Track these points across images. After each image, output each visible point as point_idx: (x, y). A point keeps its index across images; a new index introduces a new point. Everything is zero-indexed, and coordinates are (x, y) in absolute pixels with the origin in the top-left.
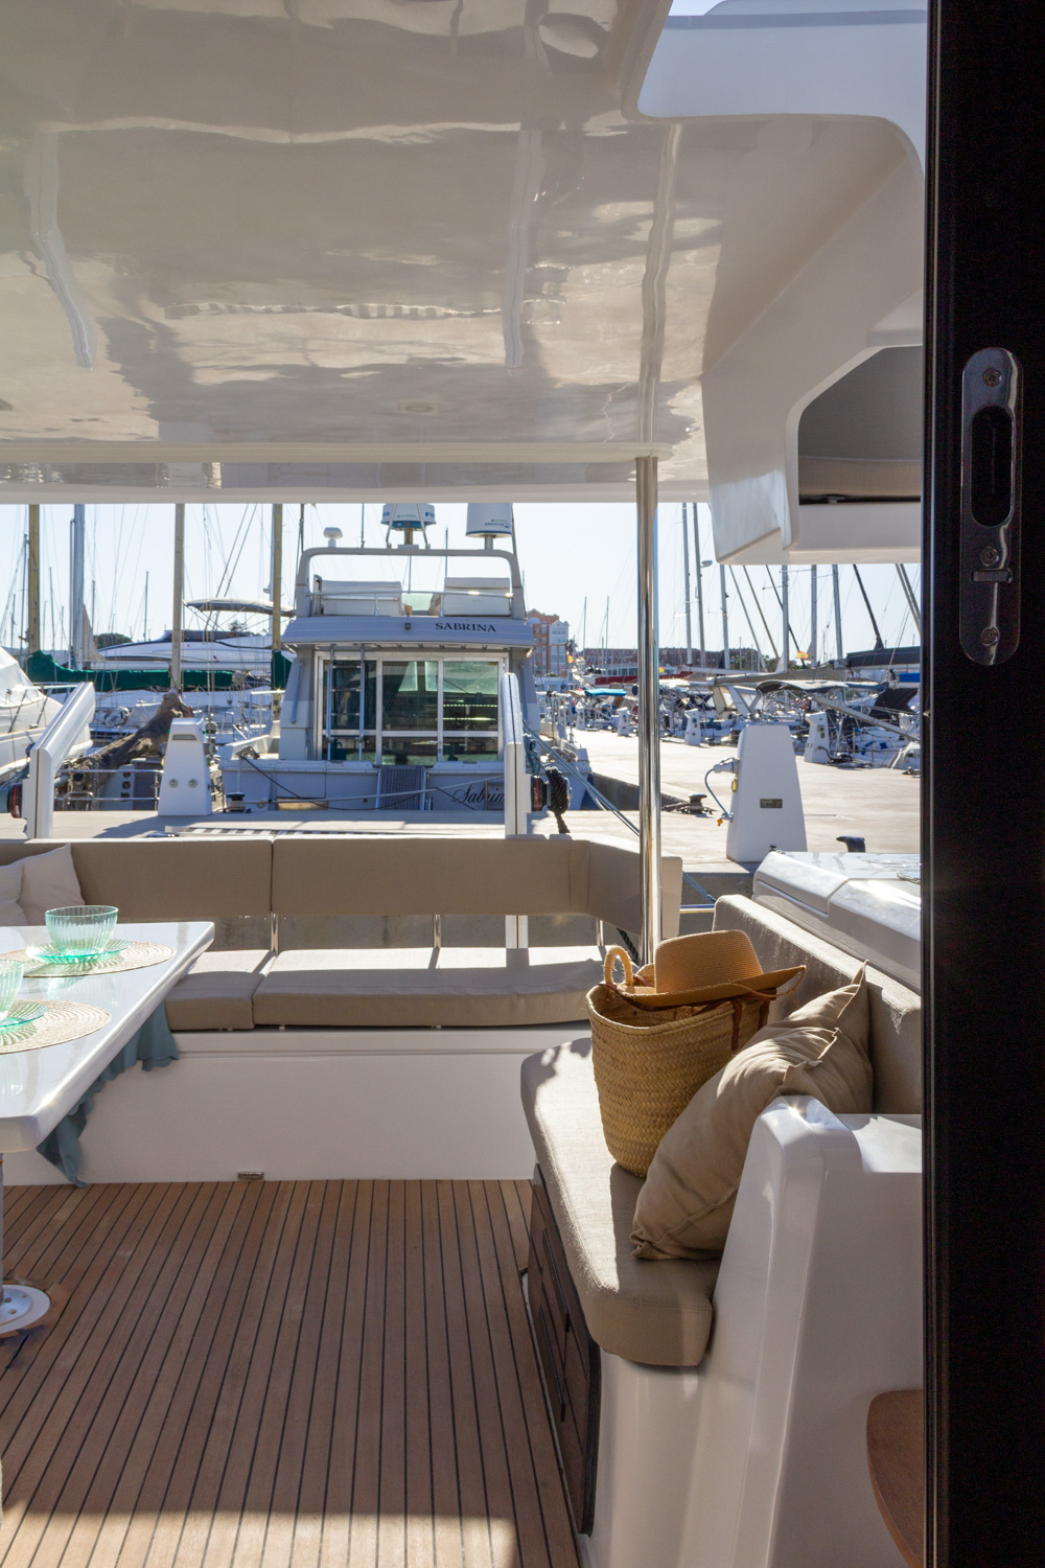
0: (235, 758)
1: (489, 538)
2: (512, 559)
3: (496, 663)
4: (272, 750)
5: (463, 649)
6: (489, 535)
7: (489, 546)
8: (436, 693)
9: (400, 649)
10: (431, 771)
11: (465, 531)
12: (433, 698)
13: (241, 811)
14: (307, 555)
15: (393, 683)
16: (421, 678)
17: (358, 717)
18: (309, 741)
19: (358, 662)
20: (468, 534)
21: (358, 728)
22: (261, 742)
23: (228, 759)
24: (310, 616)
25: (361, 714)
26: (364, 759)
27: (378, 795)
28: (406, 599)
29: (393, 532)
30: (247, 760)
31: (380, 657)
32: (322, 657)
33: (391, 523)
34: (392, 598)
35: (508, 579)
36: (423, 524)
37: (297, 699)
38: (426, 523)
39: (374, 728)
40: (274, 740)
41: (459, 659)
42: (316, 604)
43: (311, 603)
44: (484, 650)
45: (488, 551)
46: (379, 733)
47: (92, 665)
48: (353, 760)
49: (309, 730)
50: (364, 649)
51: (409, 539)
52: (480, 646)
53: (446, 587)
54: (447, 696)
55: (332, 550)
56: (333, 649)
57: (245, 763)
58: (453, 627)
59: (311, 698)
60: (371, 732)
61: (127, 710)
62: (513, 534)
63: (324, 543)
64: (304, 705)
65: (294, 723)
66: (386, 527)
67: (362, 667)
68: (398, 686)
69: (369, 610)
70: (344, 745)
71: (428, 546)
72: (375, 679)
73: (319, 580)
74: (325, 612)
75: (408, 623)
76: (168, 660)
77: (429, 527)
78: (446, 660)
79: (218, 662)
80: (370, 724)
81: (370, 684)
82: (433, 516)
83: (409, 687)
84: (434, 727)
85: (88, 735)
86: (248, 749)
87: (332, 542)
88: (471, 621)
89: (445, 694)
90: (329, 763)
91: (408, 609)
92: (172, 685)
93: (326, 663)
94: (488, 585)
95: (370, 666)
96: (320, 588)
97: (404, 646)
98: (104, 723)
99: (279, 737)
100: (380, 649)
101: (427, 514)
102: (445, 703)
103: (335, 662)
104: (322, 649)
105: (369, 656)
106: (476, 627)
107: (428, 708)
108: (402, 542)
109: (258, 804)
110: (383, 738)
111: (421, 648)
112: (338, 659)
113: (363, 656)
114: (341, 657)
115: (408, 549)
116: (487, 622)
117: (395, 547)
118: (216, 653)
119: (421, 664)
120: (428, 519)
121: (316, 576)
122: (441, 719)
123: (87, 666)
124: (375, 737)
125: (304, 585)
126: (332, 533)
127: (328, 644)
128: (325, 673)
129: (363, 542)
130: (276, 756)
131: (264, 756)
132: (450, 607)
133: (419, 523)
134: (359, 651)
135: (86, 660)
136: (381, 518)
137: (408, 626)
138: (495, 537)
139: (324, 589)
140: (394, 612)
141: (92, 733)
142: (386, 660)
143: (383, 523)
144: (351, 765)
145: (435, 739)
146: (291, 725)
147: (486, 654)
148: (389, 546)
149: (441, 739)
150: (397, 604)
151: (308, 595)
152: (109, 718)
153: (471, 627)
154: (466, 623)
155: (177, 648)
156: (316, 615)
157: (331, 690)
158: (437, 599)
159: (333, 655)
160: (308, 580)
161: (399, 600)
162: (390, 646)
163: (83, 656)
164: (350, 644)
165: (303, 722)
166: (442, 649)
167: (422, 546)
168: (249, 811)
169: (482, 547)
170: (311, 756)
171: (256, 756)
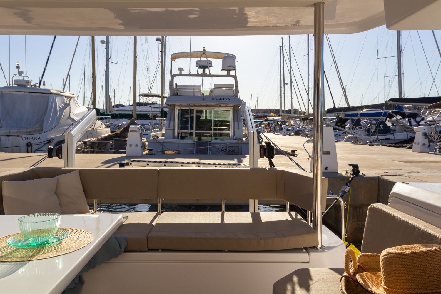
0: (151, 138)
1: (228, 71)
2: (235, 77)
3: (230, 110)
4: (162, 136)
5: (220, 106)
6: (229, 70)
7: (228, 74)
8: (212, 120)
9: (201, 106)
10: (210, 143)
11: (221, 69)
12: (210, 121)
13: (151, 154)
14: (173, 77)
15: (198, 117)
16: (206, 115)
17: (188, 126)
18: (174, 133)
19: (188, 110)
20: (222, 70)
21: (188, 130)
22: (160, 134)
23: (150, 139)
24: (174, 95)
25: (189, 126)
26: (190, 139)
27: (195, 148)
28: (203, 91)
29: (199, 69)
30: (155, 139)
31: (195, 109)
32: (177, 108)
33: (199, 66)
34: (198, 90)
35: (233, 85)
36: (209, 67)
37: (170, 121)
38: (210, 66)
39: (193, 129)
40: (163, 133)
41: (218, 109)
42: (175, 91)
43: (174, 91)
44: (226, 106)
45: (228, 75)
46: (194, 131)
47: (112, 112)
48: (187, 139)
49: (174, 130)
50: (190, 105)
51: (204, 71)
52: (225, 105)
53: (214, 87)
54: (215, 121)
55: (180, 75)
56: (180, 106)
57: (154, 140)
58: (217, 99)
59: (174, 121)
60: (192, 131)
61: (120, 125)
62: (235, 70)
63: (178, 72)
64: (172, 123)
65: (169, 128)
66: (197, 68)
67: (189, 111)
68: (200, 118)
69: (192, 94)
70: (183, 135)
71: (210, 74)
72: (193, 117)
73: (176, 85)
74: (178, 95)
75: (204, 97)
77: (210, 68)
78: (214, 109)
79: (147, 111)
80: (192, 128)
81: (192, 118)
82: (211, 64)
83: (203, 118)
84: (211, 129)
85: (110, 132)
86: (155, 136)
87: (181, 72)
88: (223, 97)
89: (214, 120)
90: (180, 140)
91: (203, 94)
92: (133, 117)
93: (178, 110)
94: (229, 87)
95: (192, 111)
96: (177, 87)
97: (202, 105)
98: (114, 128)
99: (164, 132)
100: (195, 106)
101: (210, 64)
102: (214, 123)
103: (181, 110)
104: (177, 106)
105: (192, 108)
106: (224, 99)
107: (209, 124)
108: (202, 72)
109: (157, 152)
110: (196, 133)
111: (207, 106)
112: (182, 109)
113: (190, 108)
114: (183, 108)
115: (204, 75)
116: (228, 97)
117: (200, 74)
119: (206, 111)
120: (210, 65)
121: (176, 83)
122: (213, 127)
123: (110, 112)
124: (193, 132)
125: (172, 86)
126: (181, 69)
127: (179, 104)
128: (178, 113)
129: (190, 72)
130: (164, 138)
131: (160, 138)
132: (217, 93)
133: (207, 66)
134: (188, 106)
136: (195, 65)
137: (203, 99)
138: (230, 71)
139: (178, 87)
140: (199, 94)
141: (111, 131)
142: (196, 109)
143: (196, 66)
144: (186, 141)
145: (211, 133)
146: (168, 129)
147: (227, 107)
148: (198, 73)
149: (213, 133)
150: (200, 92)
151: (173, 89)
152: (115, 127)
153: (223, 99)
154: (221, 98)
155: (135, 108)
156: (176, 95)
157: (180, 118)
158: (212, 91)
159: (180, 108)
160: (173, 84)
161: (201, 91)
162: (198, 105)
163: (109, 110)
164: (186, 104)
165: (172, 128)
166: (214, 106)
167: (208, 74)
168: (154, 154)
169: (226, 74)
170: (174, 138)
171: (158, 137)
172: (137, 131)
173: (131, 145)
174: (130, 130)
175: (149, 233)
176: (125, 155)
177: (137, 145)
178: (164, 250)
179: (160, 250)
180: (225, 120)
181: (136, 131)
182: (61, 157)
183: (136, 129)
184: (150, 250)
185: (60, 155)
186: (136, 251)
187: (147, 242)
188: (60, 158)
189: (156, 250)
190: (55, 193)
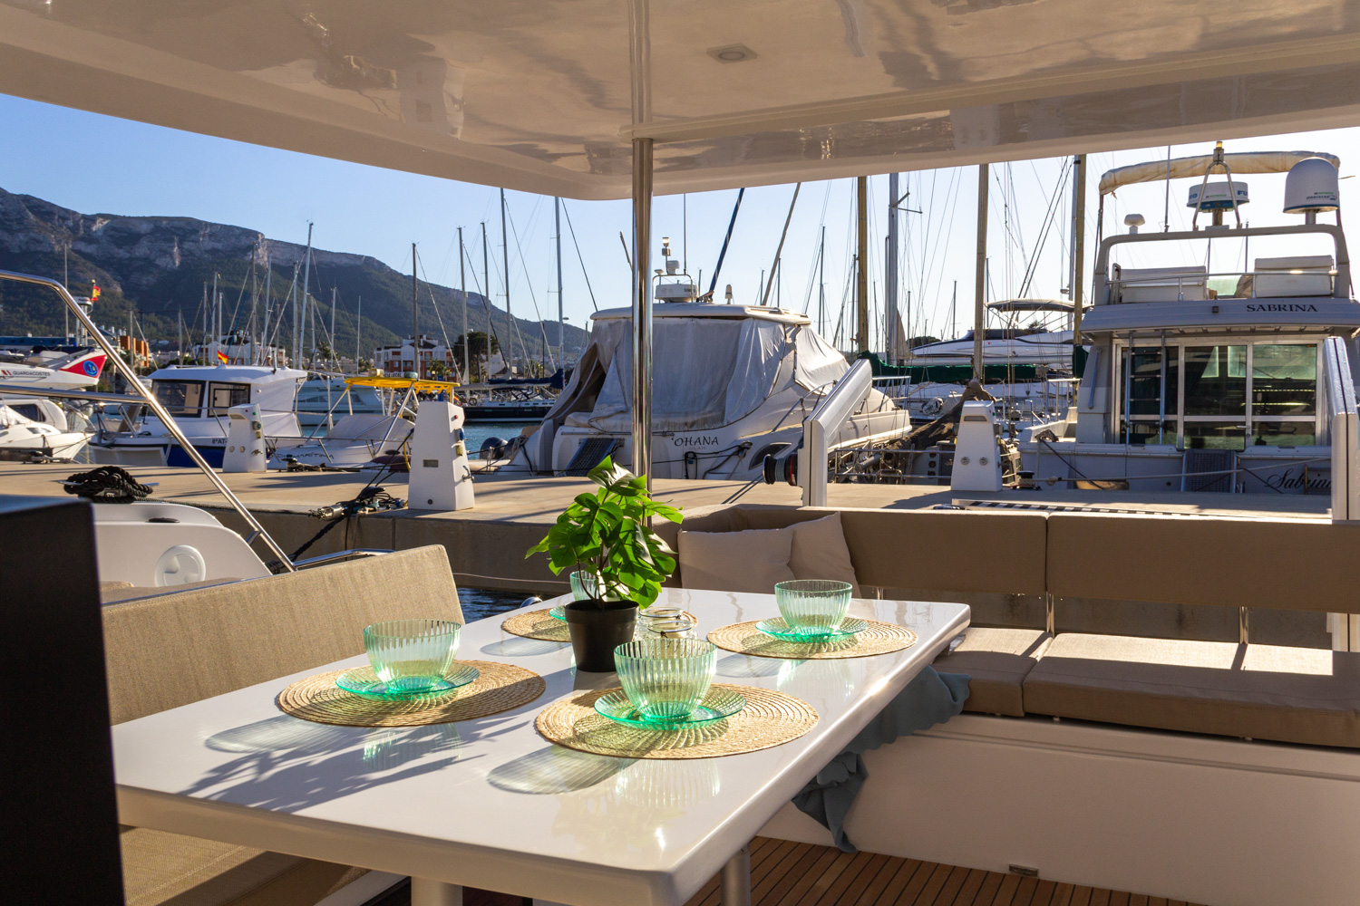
0: (1033, 441)
1: (1311, 213)
2: (1337, 232)
3: (1315, 345)
4: (1067, 435)
5: (1277, 332)
6: (1311, 210)
7: (1311, 222)
8: (1245, 379)
9: (1205, 333)
10: (1241, 456)
11: (1282, 207)
12: (1240, 384)
13: (1030, 488)
14: (1106, 245)
15: (1195, 370)
16: (1223, 366)
17: (1159, 402)
18: (1107, 425)
19: (1159, 349)
20: (1286, 210)
21: (1158, 413)
22: (1061, 426)
23: (1028, 442)
24: (1109, 303)
25: (1162, 399)
26: (1165, 443)
27: (1184, 474)
28: (1212, 283)
29: (1201, 214)
30: (1045, 443)
31: (1182, 343)
32: (1119, 343)
33: (1199, 205)
34: (1196, 283)
35: (1330, 256)
36: (1235, 203)
37: (1095, 385)
38: (1240, 202)
39: (1175, 412)
40: (1070, 425)
41: (1271, 342)
42: (1115, 289)
43: (1110, 292)
44: (1301, 332)
45: (1311, 227)
46: (1181, 418)
47: (905, 362)
48: (1154, 443)
49: (1107, 415)
50: (1164, 334)
51: (1217, 220)
52: (1296, 328)
53: (1256, 269)
54: (1256, 381)
55: (1133, 237)
56: (1131, 336)
57: (1044, 446)
58: (1267, 308)
59: (1109, 384)
60: (1171, 417)
61: (941, 400)
62: (1338, 206)
63: (1126, 230)
64: (1101, 391)
65: (1091, 408)
66: (1193, 210)
67: (1162, 353)
68: (1202, 373)
69: (1172, 296)
70: (1141, 430)
71: (1239, 225)
72: (1176, 368)
73: (1117, 269)
74: (1123, 301)
75: (1216, 305)
76: (971, 356)
77: (1241, 208)
78: (1256, 343)
79: (1017, 356)
80: (1171, 408)
81: (1172, 374)
82: (1246, 194)
83: (1212, 373)
84: (1242, 411)
85: (908, 421)
86: (1048, 433)
87: (1134, 229)
88: (1288, 302)
89: (1255, 380)
90: (1130, 447)
91: (1213, 294)
92: (975, 375)
93: (1124, 350)
94: (1313, 264)
95: (1172, 353)
96: (1119, 277)
97: (1209, 330)
98: (921, 412)
99: (1076, 422)
100: (1183, 334)
101: (1239, 193)
102: (1254, 388)
103: (1134, 349)
104: (1120, 337)
105: (1171, 342)
106: (1294, 308)
107: (1234, 393)
108: (1210, 223)
109: (1048, 481)
110: (1185, 423)
111: (1229, 333)
112: (1136, 346)
113: (1164, 342)
114: (1139, 344)
115: (1218, 230)
116: (1308, 302)
117: (1202, 228)
118: (1016, 349)
119: (1223, 349)
120: (1241, 197)
121: (1115, 265)
122: (1249, 404)
123: (901, 362)
124: (1176, 422)
125: (1104, 274)
126: (1134, 220)
127: (1126, 331)
128: (1123, 361)
129: (1167, 227)
130: (1073, 440)
131: (1062, 440)
132: (1263, 288)
133: (1231, 202)
134: (1160, 337)
135: (901, 358)
136: (1186, 200)
137: (1215, 310)
138: (1318, 211)
139: (1123, 278)
140: (1198, 296)
141: (912, 420)
142: (1188, 345)
143: (1189, 205)
144: (1151, 449)
145: (1244, 423)
146: (1088, 410)
147: (1303, 336)
148: (1195, 228)
149: (1249, 424)
150: (1202, 288)
151: (1107, 283)
152: (925, 407)
153: (1288, 308)
154: (1282, 304)
155: (979, 347)
156: (1114, 303)
157: (1129, 376)
158: (1246, 281)
159: (1132, 343)
160: (1107, 268)
161: (1204, 284)
162: (1193, 331)
163: (898, 355)
164: (1151, 330)
165: (1101, 407)
166: (1253, 332)
167: (1233, 226)
168: (1038, 488)
169: (1303, 223)
170: (1109, 439)
171: (1055, 439)
172: (983, 417)
173: (965, 461)
174: (964, 414)
175: (1026, 675)
176: (947, 488)
177: (984, 461)
178: (1066, 720)
179: (1057, 719)
180: (1293, 378)
181: (982, 419)
182: (794, 481)
183: (983, 413)
184: (1030, 716)
185: (793, 475)
186: (992, 715)
187: (1020, 695)
188: (791, 484)
189: (1048, 718)
190: (788, 565)
